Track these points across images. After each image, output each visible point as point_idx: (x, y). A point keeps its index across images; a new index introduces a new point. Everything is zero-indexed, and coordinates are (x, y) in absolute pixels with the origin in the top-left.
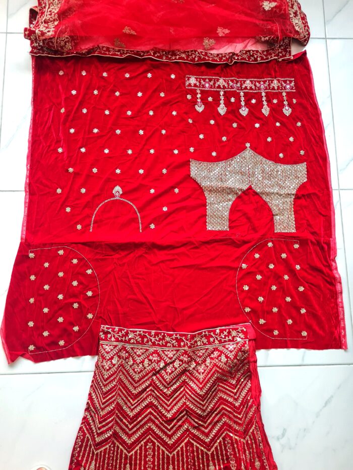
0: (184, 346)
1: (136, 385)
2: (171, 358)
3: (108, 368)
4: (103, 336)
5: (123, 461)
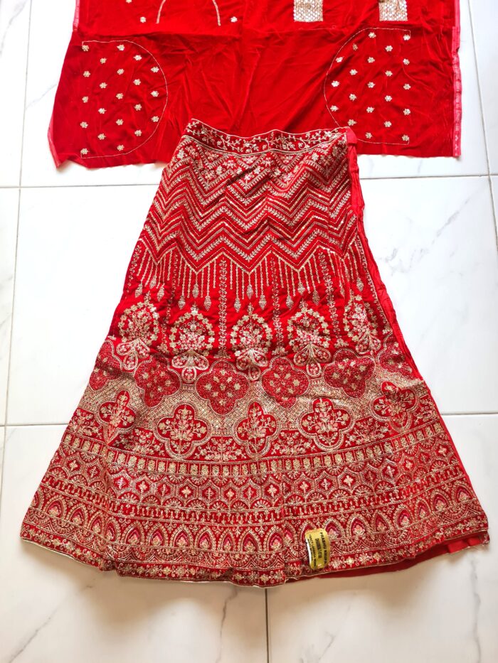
0: (267, 148)
1: (205, 196)
2: (250, 165)
5: (190, 280)
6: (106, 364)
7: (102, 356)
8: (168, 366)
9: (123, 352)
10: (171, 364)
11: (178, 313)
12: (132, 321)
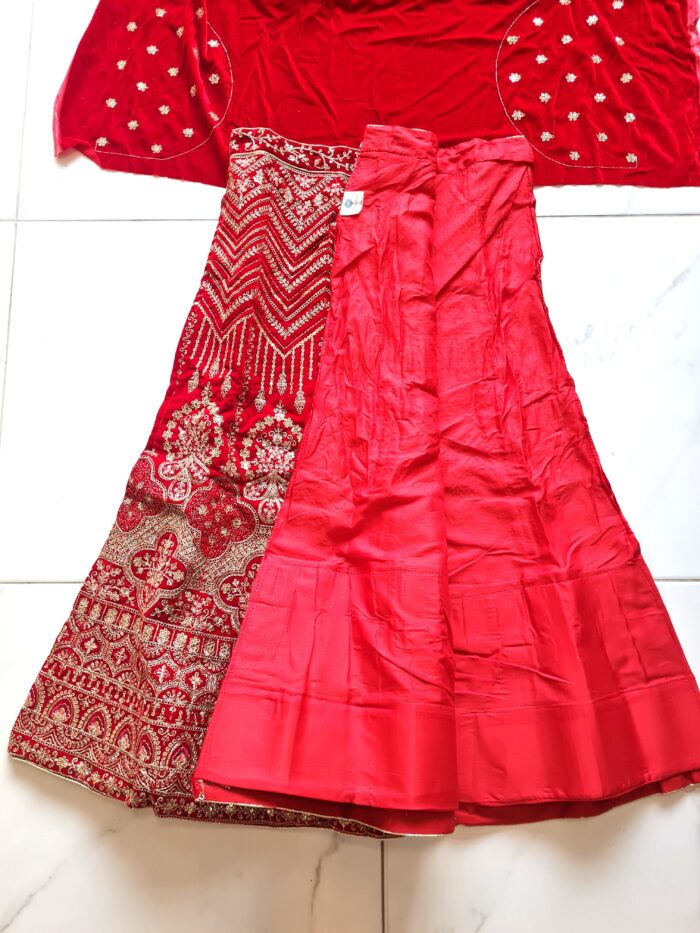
1: (298, 240)
3: (245, 190)
4: (235, 147)
5: (273, 367)
6: (142, 492)
7: (135, 480)
8: (238, 498)
9: (169, 475)
10: (242, 494)
11: (254, 415)
12: (184, 429)
